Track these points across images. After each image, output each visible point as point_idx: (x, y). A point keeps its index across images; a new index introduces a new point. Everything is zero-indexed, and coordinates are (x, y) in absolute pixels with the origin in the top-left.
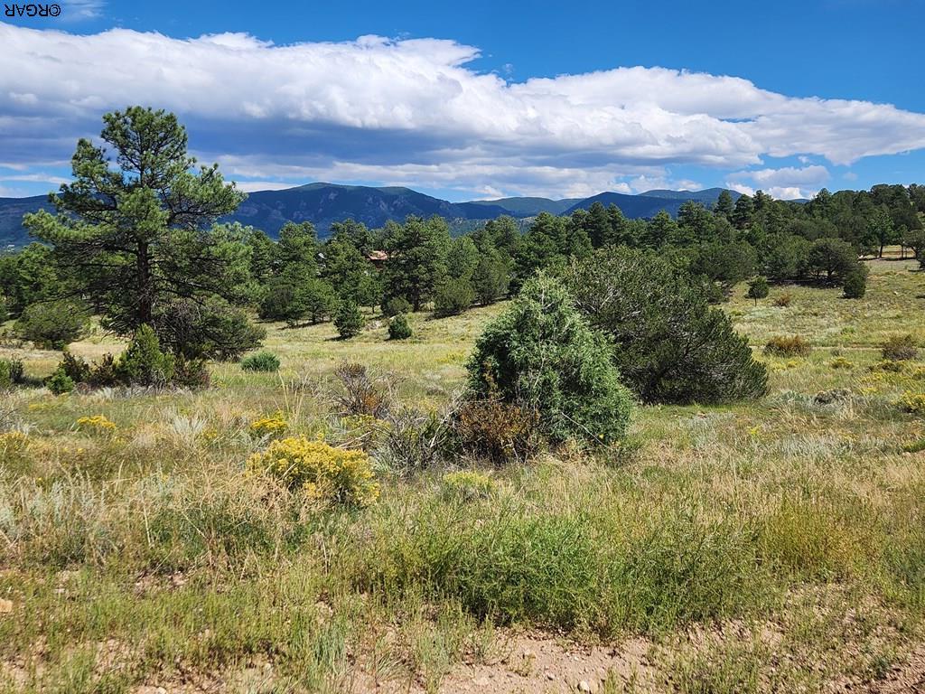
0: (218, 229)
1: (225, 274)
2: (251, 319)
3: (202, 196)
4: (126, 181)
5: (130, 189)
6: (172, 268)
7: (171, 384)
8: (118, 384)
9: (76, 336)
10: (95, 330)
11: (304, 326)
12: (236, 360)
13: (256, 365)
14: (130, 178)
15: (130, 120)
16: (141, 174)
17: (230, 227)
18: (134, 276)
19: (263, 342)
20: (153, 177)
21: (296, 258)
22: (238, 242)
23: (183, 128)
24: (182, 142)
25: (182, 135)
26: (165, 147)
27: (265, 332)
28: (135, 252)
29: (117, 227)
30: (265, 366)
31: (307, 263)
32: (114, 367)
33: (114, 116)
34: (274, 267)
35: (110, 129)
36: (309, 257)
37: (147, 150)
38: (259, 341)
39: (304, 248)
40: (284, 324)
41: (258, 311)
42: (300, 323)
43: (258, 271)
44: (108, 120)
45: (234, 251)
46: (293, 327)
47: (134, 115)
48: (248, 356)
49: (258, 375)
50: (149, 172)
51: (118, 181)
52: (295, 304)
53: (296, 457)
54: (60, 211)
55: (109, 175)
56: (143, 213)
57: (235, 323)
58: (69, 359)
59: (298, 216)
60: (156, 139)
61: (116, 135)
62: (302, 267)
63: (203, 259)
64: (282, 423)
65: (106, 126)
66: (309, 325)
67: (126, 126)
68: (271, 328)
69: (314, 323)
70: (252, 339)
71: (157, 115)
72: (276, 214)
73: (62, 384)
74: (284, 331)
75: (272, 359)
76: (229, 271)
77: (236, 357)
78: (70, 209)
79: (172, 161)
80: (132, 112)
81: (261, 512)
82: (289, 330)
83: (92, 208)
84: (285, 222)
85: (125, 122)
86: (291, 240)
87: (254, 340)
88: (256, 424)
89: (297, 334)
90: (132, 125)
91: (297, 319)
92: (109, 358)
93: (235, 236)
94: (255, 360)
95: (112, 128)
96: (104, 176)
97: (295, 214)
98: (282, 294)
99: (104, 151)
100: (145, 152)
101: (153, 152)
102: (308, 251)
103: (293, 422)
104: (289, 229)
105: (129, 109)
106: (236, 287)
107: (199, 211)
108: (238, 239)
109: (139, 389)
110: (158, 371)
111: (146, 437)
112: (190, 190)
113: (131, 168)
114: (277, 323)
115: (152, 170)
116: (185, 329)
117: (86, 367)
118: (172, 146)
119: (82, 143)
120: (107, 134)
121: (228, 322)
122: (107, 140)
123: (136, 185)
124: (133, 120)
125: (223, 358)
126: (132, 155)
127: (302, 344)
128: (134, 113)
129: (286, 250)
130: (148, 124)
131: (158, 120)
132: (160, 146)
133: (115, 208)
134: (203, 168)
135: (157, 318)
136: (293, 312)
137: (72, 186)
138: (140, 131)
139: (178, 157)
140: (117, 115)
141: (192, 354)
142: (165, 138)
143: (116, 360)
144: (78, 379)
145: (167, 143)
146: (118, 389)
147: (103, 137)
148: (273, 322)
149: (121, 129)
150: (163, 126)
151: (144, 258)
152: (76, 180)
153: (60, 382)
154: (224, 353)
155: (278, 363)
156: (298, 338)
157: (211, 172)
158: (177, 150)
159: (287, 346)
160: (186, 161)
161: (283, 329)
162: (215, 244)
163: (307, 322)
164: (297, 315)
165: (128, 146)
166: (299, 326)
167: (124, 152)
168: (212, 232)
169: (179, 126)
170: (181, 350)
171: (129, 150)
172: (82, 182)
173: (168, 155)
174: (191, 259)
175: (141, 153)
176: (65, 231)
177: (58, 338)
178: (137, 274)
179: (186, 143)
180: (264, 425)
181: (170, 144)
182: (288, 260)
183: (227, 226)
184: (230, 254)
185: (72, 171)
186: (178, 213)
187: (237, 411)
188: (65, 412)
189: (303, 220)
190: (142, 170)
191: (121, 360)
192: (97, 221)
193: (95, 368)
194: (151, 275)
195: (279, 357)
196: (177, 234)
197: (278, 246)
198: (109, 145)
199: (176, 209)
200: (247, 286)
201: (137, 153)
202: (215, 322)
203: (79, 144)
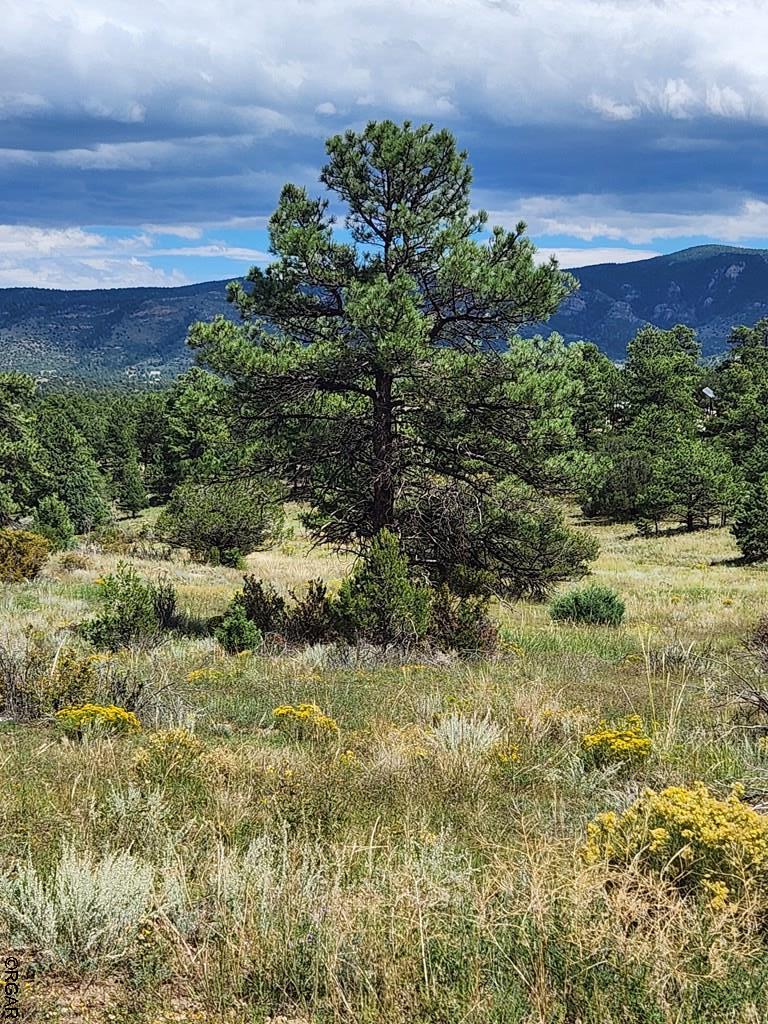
0: (519, 348)
1: (529, 435)
2: (569, 517)
3: (494, 286)
4: (360, 262)
5: (366, 276)
6: (433, 422)
7: (425, 643)
8: (333, 638)
9: (259, 541)
10: (291, 531)
11: (670, 533)
12: (540, 598)
13: (581, 611)
14: (367, 256)
15: (371, 149)
16: (387, 247)
17: (541, 344)
18: (367, 438)
19: (591, 565)
20: (408, 251)
21: (659, 398)
22: (555, 372)
23: (464, 156)
24: (463, 185)
25: (462, 171)
26: (430, 196)
27: (595, 545)
28: (371, 393)
29: (341, 346)
30: (595, 613)
31: (679, 407)
32: (326, 604)
33: (344, 141)
34: (615, 416)
35: (336, 165)
36: (685, 395)
37: (399, 202)
38: (584, 562)
39: (676, 378)
40: (631, 529)
41: (580, 501)
42: (663, 526)
43: (584, 422)
44: (334, 149)
45: (548, 390)
46: (647, 534)
47: (379, 138)
48: (564, 590)
49: (583, 631)
50: (400, 242)
51: (346, 261)
52: (653, 488)
53: (687, 826)
54: (247, 319)
55: (330, 250)
56: (391, 320)
57: (545, 529)
58: (254, 587)
59: (664, 314)
60: (415, 180)
61: (347, 175)
62: (670, 416)
63: (490, 406)
64: (640, 742)
65: (330, 159)
66: (680, 531)
67: (364, 158)
68: (606, 536)
69: (691, 528)
70: (572, 559)
71: (421, 134)
72: (621, 310)
73: (240, 634)
74: (632, 543)
75: (609, 600)
76: (537, 430)
77: (539, 593)
78: (264, 313)
79: (442, 221)
80: (376, 132)
81: (637, 949)
82: (641, 541)
83: (300, 312)
84: (638, 325)
85: (363, 152)
86: (648, 362)
87: (577, 560)
88: (592, 740)
89: (656, 549)
90: (375, 156)
91: (656, 519)
92: (319, 589)
93: (551, 363)
94: (576, 600)
95: (340, 165)
96: (322, 252)
97: (657, 309)
98: (629, 469)
99: (325, 205)
100: (394, 206)
101: (409, 204)
102: (683, 383)
103: (663, 741)
104: (646, 341)
105: (371, 127)
106: (550, 462)
107: (487, 315)
108: (555, 367)
109: (370, 650)
110: (404, 618)
111: (393, 753)
112: (474, 275)
113: (369, 236)
114: (616, 526)
115: (406, 240)
116: (453, 539)
117: (280, 603)
118: (444, 194)
119: (289, 192)
120: (331, 174)
121: (530, 528)
122: (330, 186)
123: (376, 268)
124: (378, 148)
125: (515, 593)
126: (373, 211)
127: (665, 569)
128: (378, 134)
129: (640, 382)
130: (403, 154)
131: (419, 147)
132: (421, 193)
133: (340, 312)
134: (497, 234)
135: (405, 516)
136: (646, 504)
137: (268, 272)
138: (387, 168)
139: (452, 213)
140: (350, 138)
141: (467, 589)
142: (431, 177)
143: (332, 596)
144: (265, 625)
145: (434, 188)
146: (332, 646)
147: (323, 179)
148: (610, 523)
149: (355, 165)
150: (429, 155)
151: (384, 405)
152: (277, 260)
153: (235, 630)
154: (518, 583)
155: (621, 609)
156: (658, 558)
157: (511, 239)
158: (451, 201)
159: (636, 574)
160: (466, 219)
161: (629, 538)
162: (514, 379)
163: (676, 525)
164: (658, 511)
165: (365, 197)
166: (659, 534)
167: (357, 208)
168: (507, 355)
169: (457, 154)
170: (444, 580)
171: (367, 204)
172: (287, 264)
173: (435, 209)
174: (469, 406)
175: (388, 208)
176: (257, 357)
177: (230, 544)
178: (372, 434)
179: (468, 187)
180: (605, 742)
181: (438, 191)
182: (642, 402)
183: (536, 343)
184: (541, 396)
185: (269, 243)
186: (449, 319)
187: (552, 707)
188: (250, 691)
189: (675, 320)
190: (388, 240)
191: (341, 594)
192: (308, 336)
193: (294, 605)
194: (396, 435)
195: (623, 597)
196: (447, 360)
197: (624, 373)
198: (334, 196)
199: (446, 313)
200: (570, 459)
201: (381, 209)
202: (507, 527)
203: (284, 194)
